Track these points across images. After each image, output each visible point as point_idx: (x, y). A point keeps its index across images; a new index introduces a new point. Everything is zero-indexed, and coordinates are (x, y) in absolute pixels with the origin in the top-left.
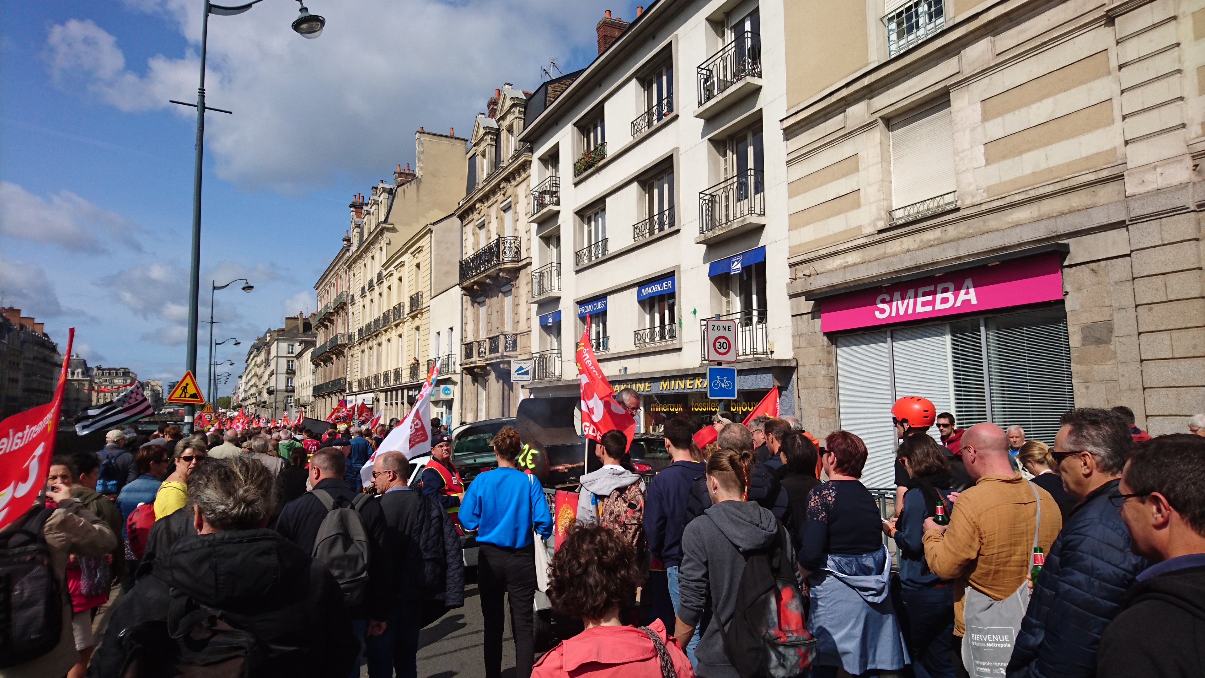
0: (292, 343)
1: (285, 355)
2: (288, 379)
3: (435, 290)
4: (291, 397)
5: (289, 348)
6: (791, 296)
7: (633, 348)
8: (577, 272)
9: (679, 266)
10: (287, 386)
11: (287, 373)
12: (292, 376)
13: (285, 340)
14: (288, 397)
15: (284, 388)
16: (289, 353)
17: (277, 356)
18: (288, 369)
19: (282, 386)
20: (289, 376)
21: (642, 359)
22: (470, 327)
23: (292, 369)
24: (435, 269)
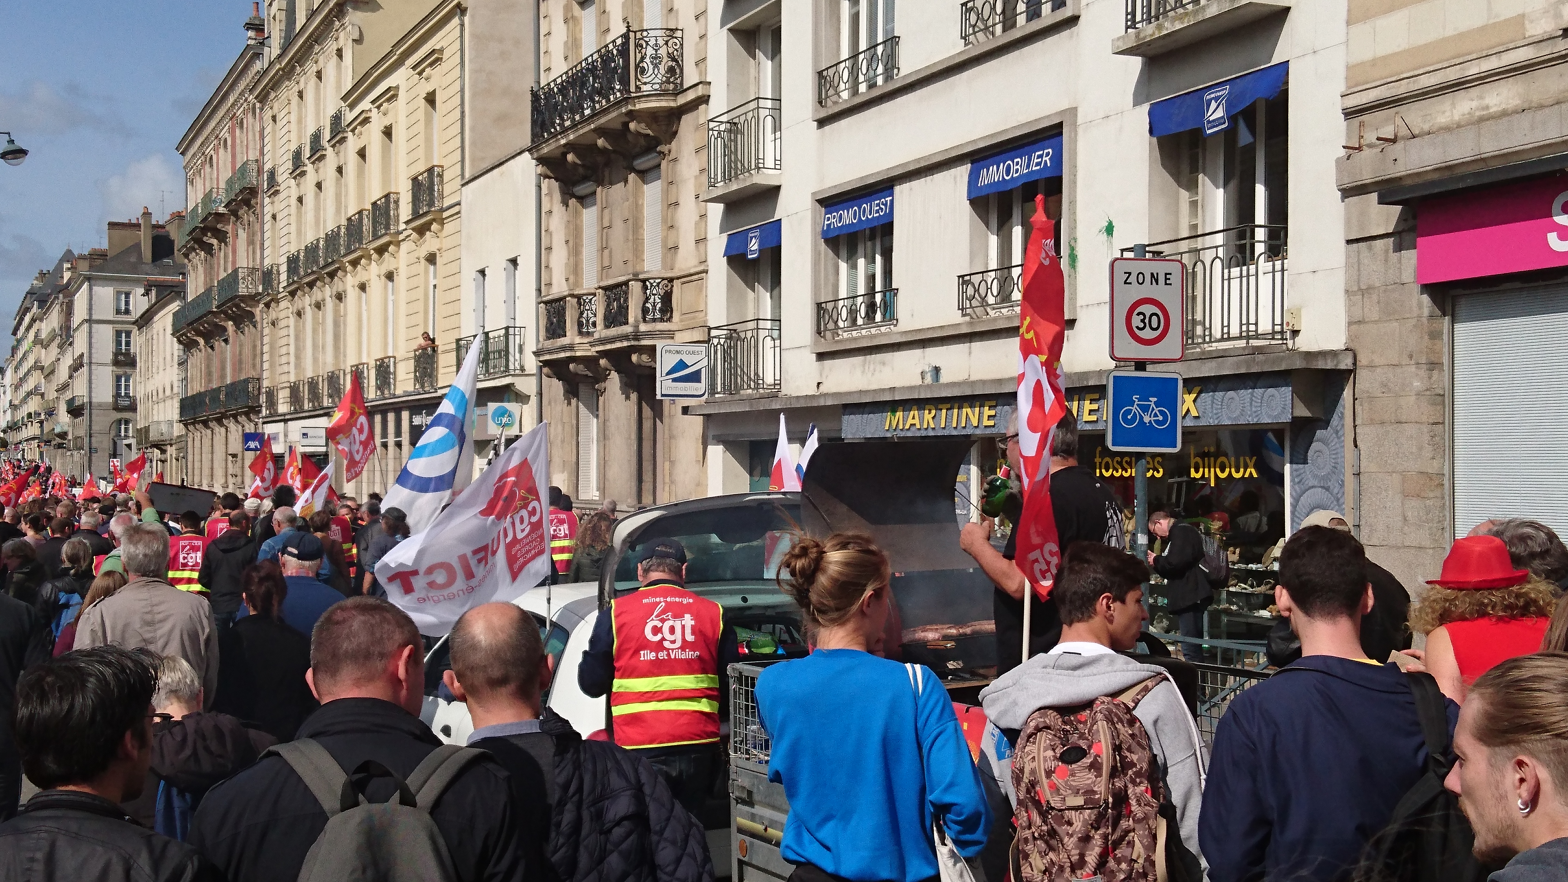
0: (126, 288)
1: (111, 318)
2: (118, 378)
3: (473, 161)
4: (127, 422)
5: (118, 300)
6: (1348, 192)
7: (956, 317)
8: (822, 123)
9: (1073, 111)
10: (117, 395)
11: (116, 363)
12: (129, 371)
13: (105, 279)
14: (119, 422)
15: (110, 400)
16: (118, 312)
17: (90, 321)
18: (117, 353)
19: (104, 394)
20: (120, 371)
21: (977, 346)
22: (559, 259)
23: (127, 353)
24: (472, 109)
